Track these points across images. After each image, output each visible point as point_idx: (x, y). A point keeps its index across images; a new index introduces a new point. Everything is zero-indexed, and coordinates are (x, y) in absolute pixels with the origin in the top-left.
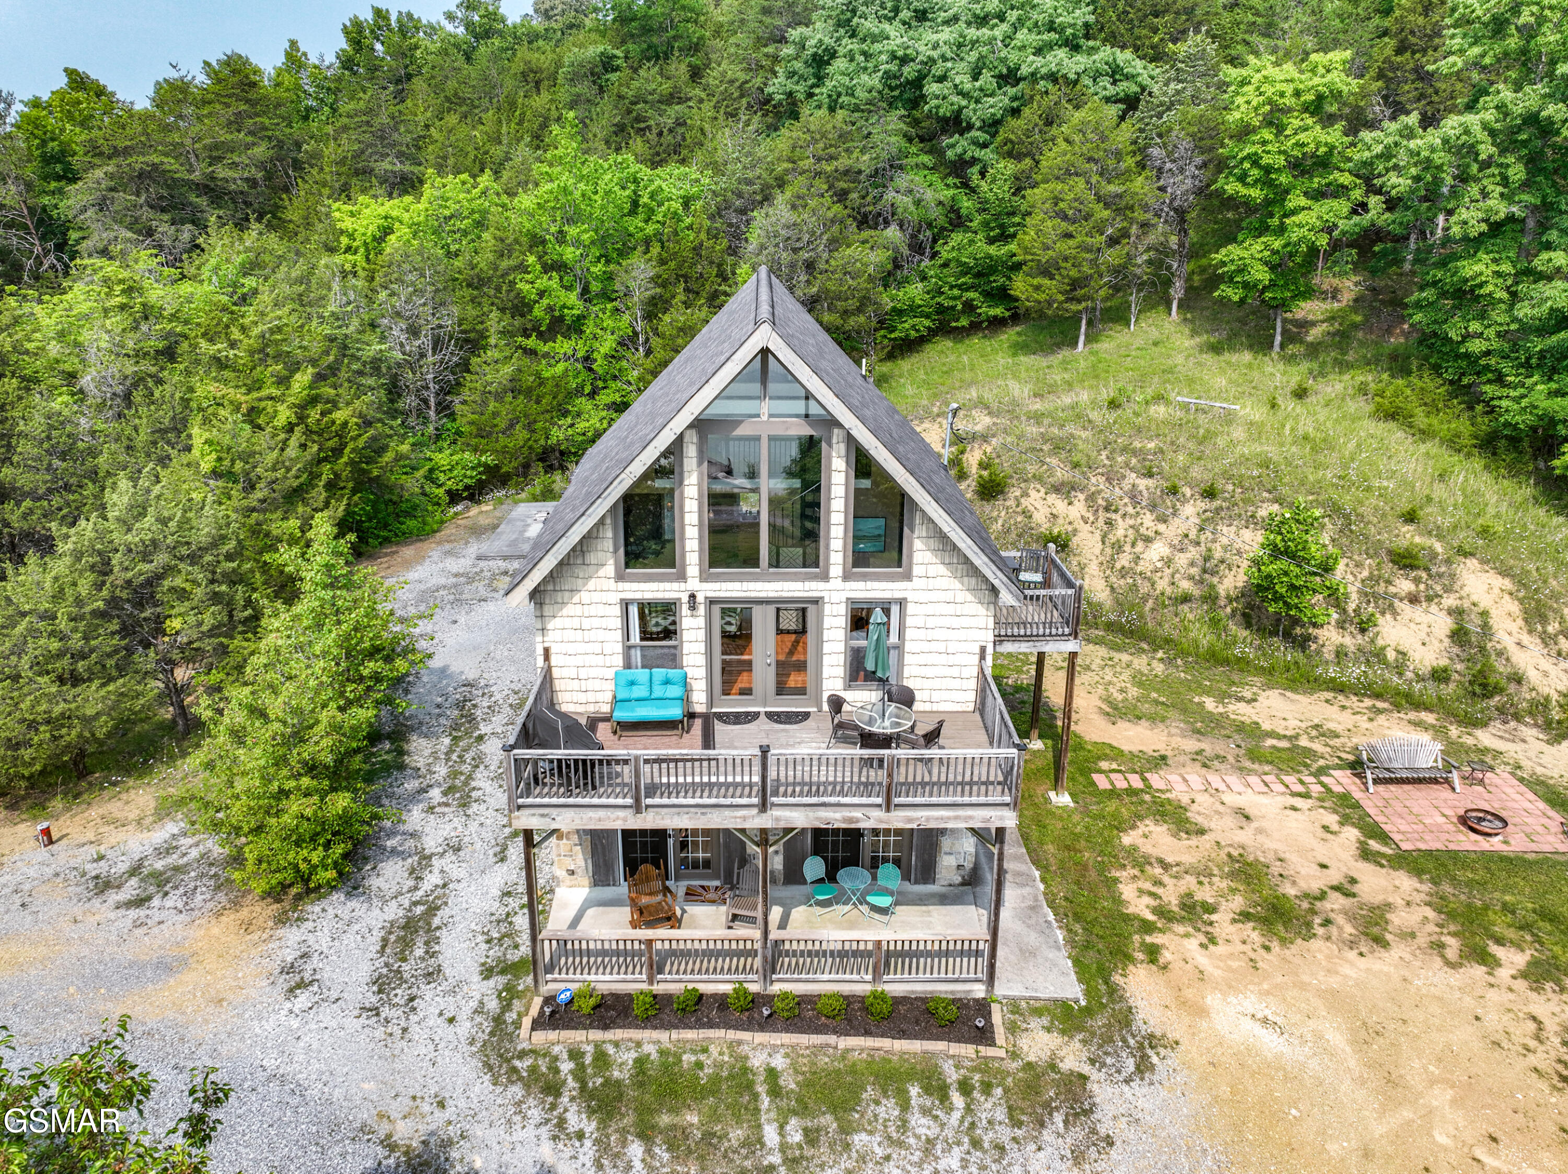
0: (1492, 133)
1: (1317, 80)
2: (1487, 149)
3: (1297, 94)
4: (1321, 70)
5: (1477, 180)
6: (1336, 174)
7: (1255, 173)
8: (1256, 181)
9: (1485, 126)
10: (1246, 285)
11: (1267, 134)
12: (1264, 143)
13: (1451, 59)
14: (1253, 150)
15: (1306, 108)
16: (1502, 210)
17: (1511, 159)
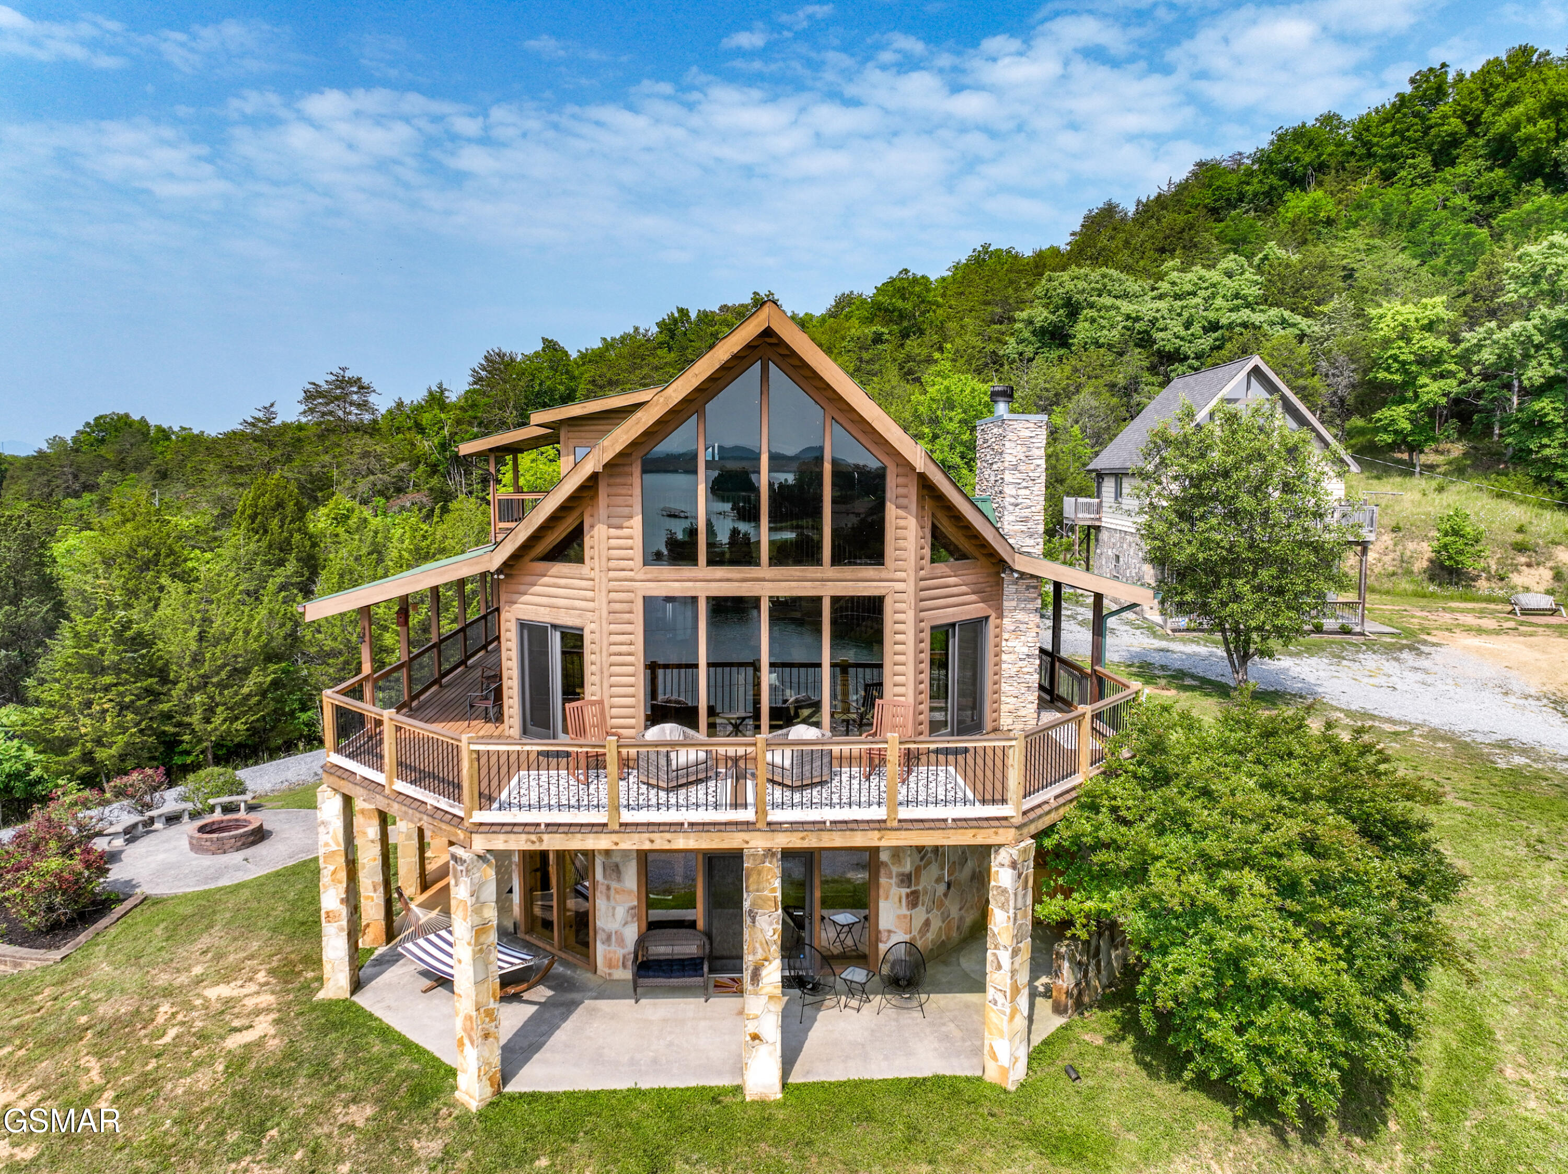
0: (1539, 330)
1: (1428, 313)
2: (1537, 339)
3: (1417, 320)
4: (1430, 307)
5: (1535, 358)
6: (1446, 365)
7: (1396, 365)
8: (1397, 370)
9: (1535, 327)
10: (1396, 432)
11: (1401, 343)
12: (1400, 348)
13: (1510, 295)
14: (1393, 352)
15: (1423, 328)
16: (1552, 372)
17: (1552, 345)
